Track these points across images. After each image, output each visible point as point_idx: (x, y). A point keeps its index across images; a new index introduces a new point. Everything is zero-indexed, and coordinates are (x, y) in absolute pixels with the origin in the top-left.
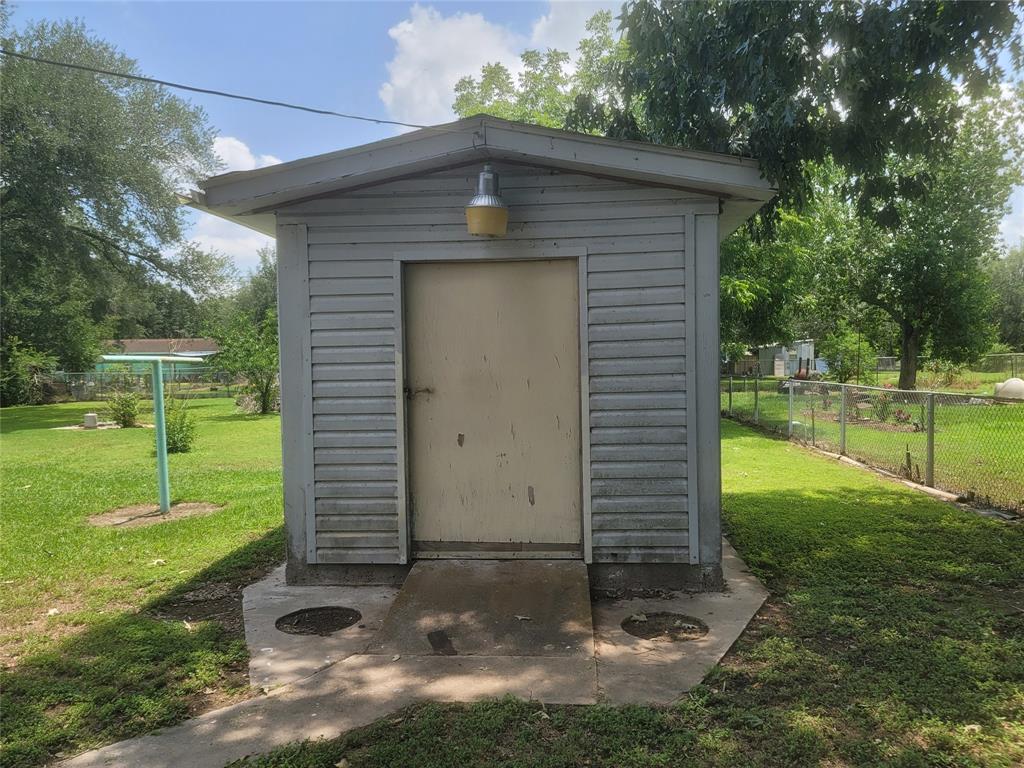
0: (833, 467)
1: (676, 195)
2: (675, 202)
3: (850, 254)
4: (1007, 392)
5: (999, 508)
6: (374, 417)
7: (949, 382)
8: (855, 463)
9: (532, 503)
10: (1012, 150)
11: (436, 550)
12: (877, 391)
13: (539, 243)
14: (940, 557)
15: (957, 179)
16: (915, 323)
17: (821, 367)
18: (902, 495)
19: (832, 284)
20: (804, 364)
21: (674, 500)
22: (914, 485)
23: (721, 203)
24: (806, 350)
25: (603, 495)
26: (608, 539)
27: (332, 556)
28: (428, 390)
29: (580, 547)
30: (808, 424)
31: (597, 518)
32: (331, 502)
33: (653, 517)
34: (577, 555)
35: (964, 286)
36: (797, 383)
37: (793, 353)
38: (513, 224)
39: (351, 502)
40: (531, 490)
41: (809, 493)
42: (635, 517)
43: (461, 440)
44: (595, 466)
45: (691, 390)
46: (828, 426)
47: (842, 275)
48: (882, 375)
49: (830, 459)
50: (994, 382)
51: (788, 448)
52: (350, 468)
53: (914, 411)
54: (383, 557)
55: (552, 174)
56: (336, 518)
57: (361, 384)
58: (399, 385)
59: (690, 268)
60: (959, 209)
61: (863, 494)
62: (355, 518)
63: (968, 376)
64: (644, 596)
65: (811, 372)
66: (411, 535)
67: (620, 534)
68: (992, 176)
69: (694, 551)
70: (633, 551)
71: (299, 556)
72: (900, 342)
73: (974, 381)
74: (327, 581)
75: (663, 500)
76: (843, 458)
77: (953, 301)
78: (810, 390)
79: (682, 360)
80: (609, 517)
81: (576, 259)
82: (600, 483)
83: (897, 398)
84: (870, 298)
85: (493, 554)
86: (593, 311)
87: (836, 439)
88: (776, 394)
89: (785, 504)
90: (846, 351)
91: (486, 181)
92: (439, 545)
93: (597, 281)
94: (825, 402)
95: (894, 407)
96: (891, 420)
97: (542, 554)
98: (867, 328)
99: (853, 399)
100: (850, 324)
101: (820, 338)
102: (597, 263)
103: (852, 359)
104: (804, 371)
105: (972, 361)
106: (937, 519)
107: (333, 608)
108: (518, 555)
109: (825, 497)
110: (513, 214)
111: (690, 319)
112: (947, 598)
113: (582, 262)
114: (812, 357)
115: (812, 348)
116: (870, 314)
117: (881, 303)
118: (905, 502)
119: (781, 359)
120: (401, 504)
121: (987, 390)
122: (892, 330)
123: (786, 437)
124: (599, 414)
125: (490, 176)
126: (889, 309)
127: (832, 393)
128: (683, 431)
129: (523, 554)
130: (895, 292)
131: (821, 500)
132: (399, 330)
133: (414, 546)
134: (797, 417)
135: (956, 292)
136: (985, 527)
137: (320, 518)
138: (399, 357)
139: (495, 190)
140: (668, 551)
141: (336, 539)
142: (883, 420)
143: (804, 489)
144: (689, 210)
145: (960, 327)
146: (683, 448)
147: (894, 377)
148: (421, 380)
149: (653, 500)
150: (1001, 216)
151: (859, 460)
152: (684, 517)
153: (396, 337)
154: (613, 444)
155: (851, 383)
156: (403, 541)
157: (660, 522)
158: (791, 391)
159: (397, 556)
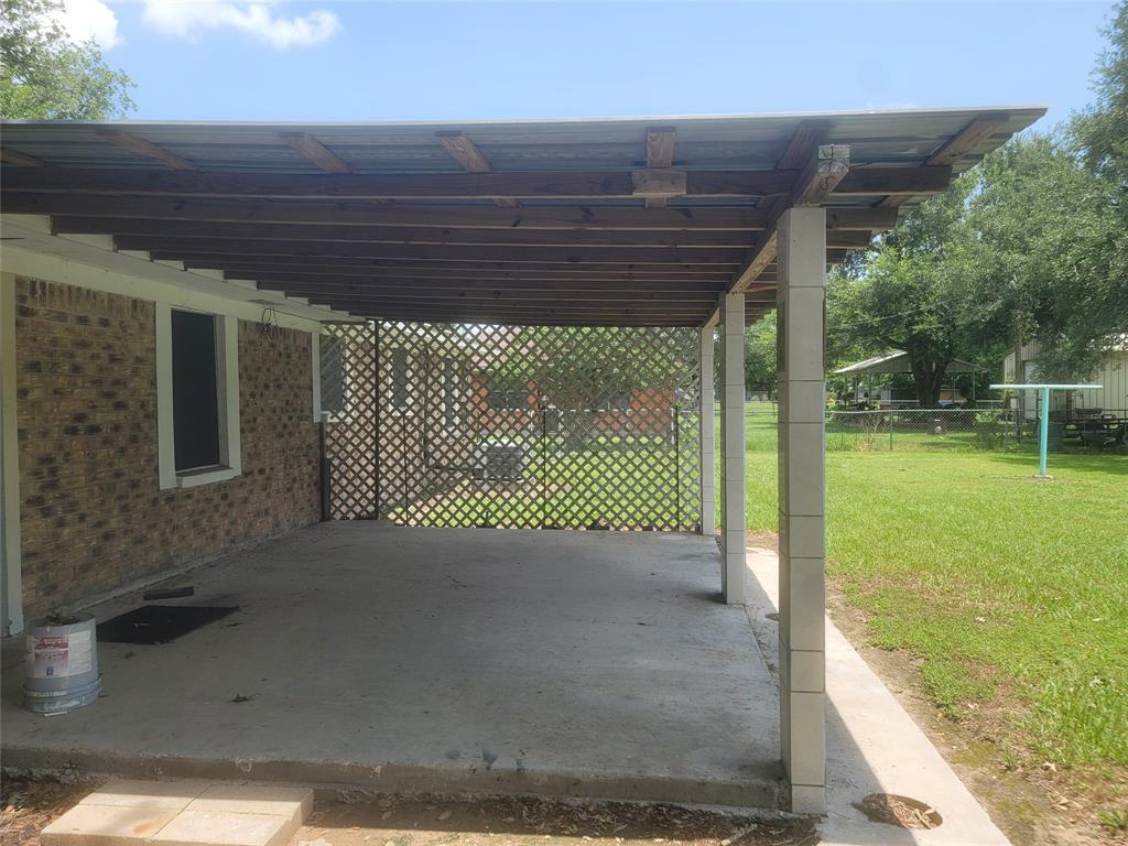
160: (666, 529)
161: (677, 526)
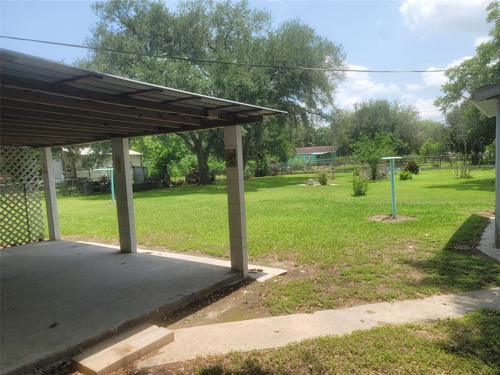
160: (24, 243)
161: (30, 241)
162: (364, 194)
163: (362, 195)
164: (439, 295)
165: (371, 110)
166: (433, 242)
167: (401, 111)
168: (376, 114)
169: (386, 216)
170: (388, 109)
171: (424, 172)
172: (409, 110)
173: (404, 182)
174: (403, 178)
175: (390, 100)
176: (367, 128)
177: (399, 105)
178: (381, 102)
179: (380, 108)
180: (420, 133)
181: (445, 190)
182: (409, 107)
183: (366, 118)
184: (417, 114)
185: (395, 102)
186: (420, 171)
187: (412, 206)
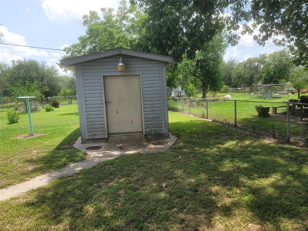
0: (188, 117)
1: (158, 62)
2: (158, 64)
3: (189, 64)
4: (226, 98)
5: (220, 122)
6: (99, 108)
7: (214, 96)
8: (192, 116)
9: (132, 124)
10: (225, 38)
11: (113, 135)
12: (197, 99)
13: (131, 72)
14: (207, 130)
15: (213, 45)
16: (205, 82)
17: (183, 93)
18: (202, 121)
19: (185, 72)
20: (179, 93)
21: (160, 121)
22: (204, 119)
23: (166, 64)
24: (179, 89)
25: (147, 121)
26: (148, 130)
27: (91, 137)
28: (110, 102)
29: (142, 132)
30: (182, 108)
31: (145, 126)
32: (91, 126)
33: (156, 125)
34: (142, 133)
35: (216, 72)
36: (178, 98)
37: (176, 89)
38: (127, 68)
39: (95, 126)
40: (132, 121)
41: (183, 122)
42: (153, 125)
43: (117, 112)
44: (145, 116)
45: (162, 100)
46: (186, 108)
47: (188, 69)
48: (199, 95)
49: (187, 115)
50: (224, 96)
51: (178, 113)
52: (94, 119)
53: (205, 103)
54: (102, 137)
55: (133, 58)
56: (92, 129)
57: (96, 101)
58: (104, 101)
59: (161, 77)
60: (214, 53)
61: (194, 121)
62: (96, 129)
63: (218, 94)
64: (155, 140)
65: (181, 95)
66: (108, 132)
67: (150, 129)
68: (221, 45)
69: (164, 131)
70: (153, 132)
71: (84, 138)
72: (202, 86)
73: (219, 95)
74: (91, 143)
75: (158, 122)
76: (190, 115)
77: (214, 76)
78: (181, 99)
79: (160, 95)
80: (148, 126)
81: (139, 75)
82: (146, 119)
83: (202, 101)
84: (195, 75)
85: (125, 135)
86: (143, 85)
87: (188, 111)
88: (173, 101)
89: (179, 124)
90: (190, 89)
91: (121, 60)
92: (114, 134)
93: (143, 79)
94: (185, 103)
95: (201, 103)
96: (200, 106)
97: (135, 134)
98: (194, 82)
99: (192, 101)
100: (190, 82)
101: (183, 85)
102: (143, 76)
103: (191, 91)
104: (179, 94)
105: (219, 91)
106: (208, 124)
107: (95, 147)
108: (130, 134)
109: (187, 122)
110: (127, 66)
111: (162, 87)
112: (208, 136)
113: (140, 76)
114: (181, 91)
115: (181, 88)
116: (195, 79)
117: (197, 76)
118: (203, 122)
119: (173, 91)
120: (106, 126)
121: (222, 98)
122: (200, 83)
123: (177, 111)
124: (145, 106)
125: (122, 59)
126: (199, 78)
127: (187, 100)
128: (161, 108)
129: (131, 134)
130: (200, 73)
131: (186, 123)
132: (103, 90)
133: (109, 134)
134: (179, 106)
135: (215, 74)
136: (216, 125)
137: (88, 130)
138: (104, 96)
139: (123, 62)
140: (159, 131)
141: (92, 134)
142: (199, 106)
143: (182, 121)
144: (161, 65)
145: (215, 82)
146: (161, 111)
147: (201, 95)
148: (108, 101)
149: (156, 122)
150: (223, 55)
151: (193, 115)
152: (162, 124)
153: (103, 91)
154: (148, 111)
155: (191, 97)
156: (106, 134)
157: (158, 126)
158: (177, 100)
159: (105, 136)
162: (17, 122)
163: (14, 122)
164: (40, 176)
165: (25, 66)
166: (50, 146)
167: (47, 68)
168: (29, 69)
169: (27, 135)
170: (37, 67)
171: (63, 106)
172: (52, 69)
173: (48, 113)
174: (48, 110)
175: (39, 61)
176: (23, 78)
177: (45, 65)
178: (32, 61)
179: (32, 65)
180: (60, 83)
181: (69, 116)
182: (52, 66)
183: (22, 71)
184: (57, 71)
185: (42, 63)
186: (60, 106)
187: (47, 127)
